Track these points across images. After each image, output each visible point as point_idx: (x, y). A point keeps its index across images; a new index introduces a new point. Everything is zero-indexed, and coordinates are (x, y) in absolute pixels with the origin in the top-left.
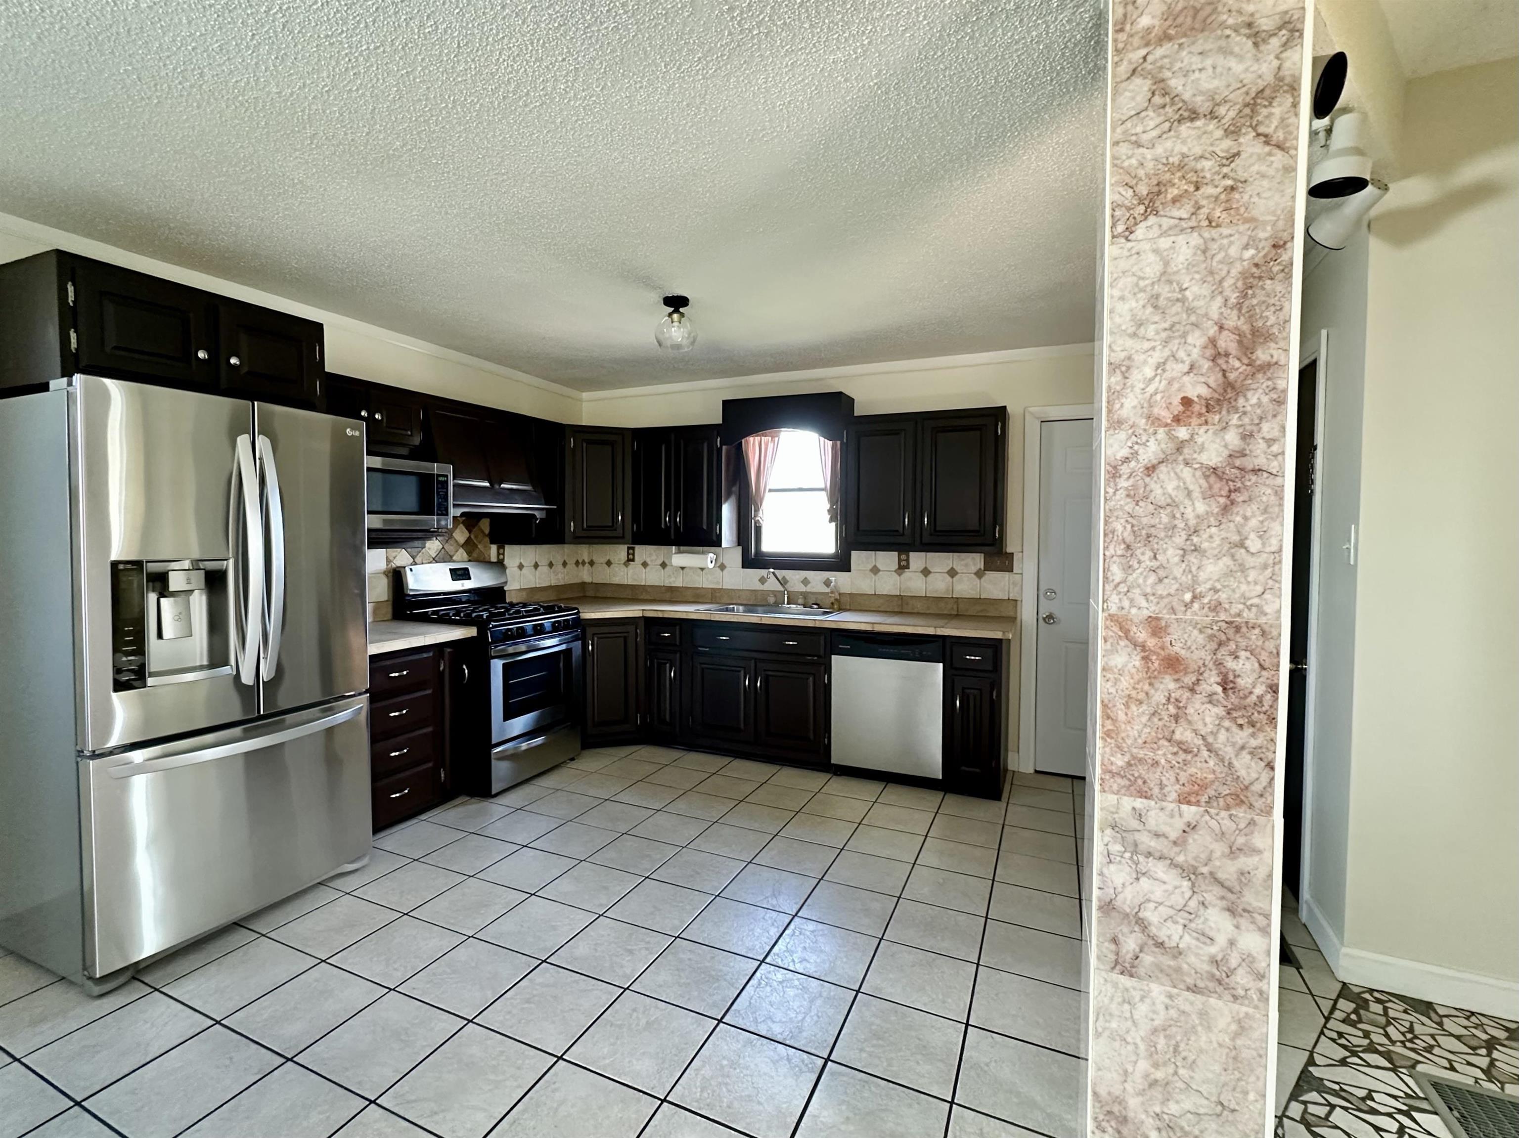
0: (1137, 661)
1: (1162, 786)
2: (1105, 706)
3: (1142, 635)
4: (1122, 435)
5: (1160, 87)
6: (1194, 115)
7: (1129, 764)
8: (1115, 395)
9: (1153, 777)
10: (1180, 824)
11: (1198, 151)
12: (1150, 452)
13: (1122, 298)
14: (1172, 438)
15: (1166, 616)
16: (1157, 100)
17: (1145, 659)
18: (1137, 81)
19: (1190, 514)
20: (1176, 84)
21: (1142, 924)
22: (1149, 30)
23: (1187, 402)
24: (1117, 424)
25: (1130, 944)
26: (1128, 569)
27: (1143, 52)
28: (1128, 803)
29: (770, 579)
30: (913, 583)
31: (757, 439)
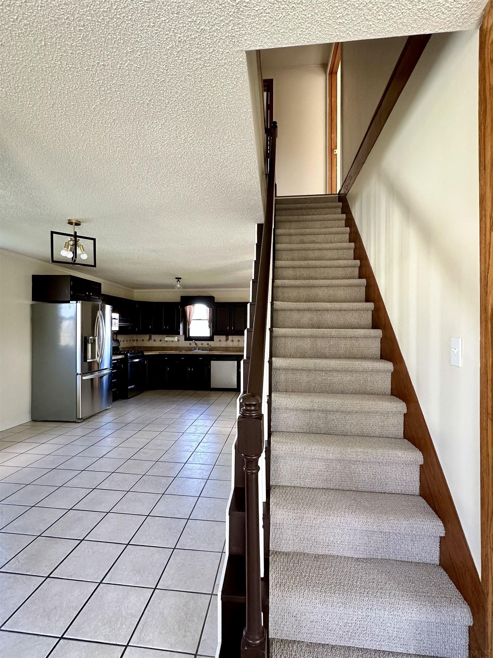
29: (193, 344)
30: (230, 344)
31: (189, 306)
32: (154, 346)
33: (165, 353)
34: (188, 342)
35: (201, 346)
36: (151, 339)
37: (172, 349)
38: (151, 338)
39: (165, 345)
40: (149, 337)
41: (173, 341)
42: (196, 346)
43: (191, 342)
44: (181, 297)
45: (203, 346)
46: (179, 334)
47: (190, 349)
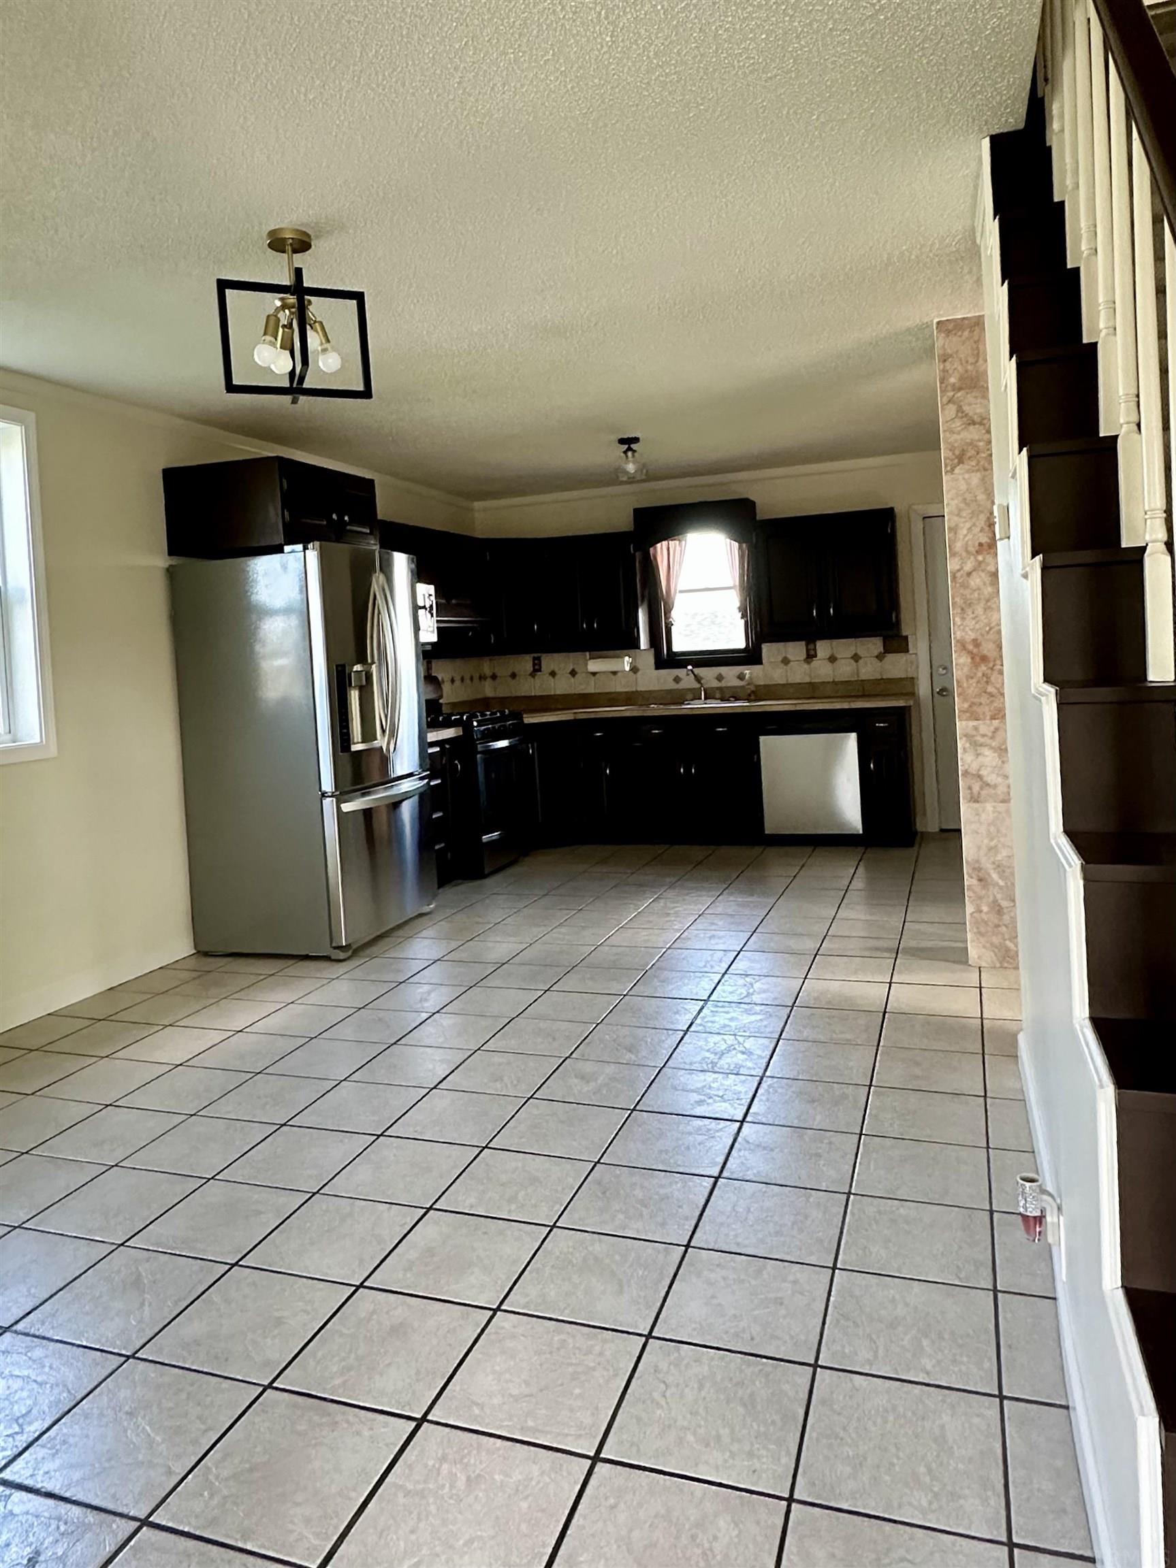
0: (969, 660)
1: (984, 713)
2: (958, 682)
3: (971, 647)
4: (957, 559)
5: (960, 409)
6: (974, 423)
7: (970, 706)
8: (952, 542)
9: (979, 710)
10: (992, 729)
11: (977, 438)
12: (968, 567)
13: (952, 499)
14: (977, 560)
15: (980, 637)
16: (960, 414)
17: (972, 658)
18: (951, 405)
19: (986, 593)
20: (966, 408)
21: (980, 777)
22: (954, 385)
23: (981, 545)
24: (953, 554)
25: (976, 788)
26: (963, 619)
27: (952, 393)
28: (972, 723)
29: (685, 678)
30: (822, 670)
31: (665, 543)
32: (552, 693)
33: (593, 716)
34: (668, 674)
35: (715, 684)
36: (540, 670)
37: (613, 699)
38: (540, 665)
39: (591, 688)
40: (534, 665)
41: (614, 673)
42: (698, 686)
43: (681, 672)
44: (636, 511)
45: (723, 684)
46: (636, 645)
47: (678, 697)
